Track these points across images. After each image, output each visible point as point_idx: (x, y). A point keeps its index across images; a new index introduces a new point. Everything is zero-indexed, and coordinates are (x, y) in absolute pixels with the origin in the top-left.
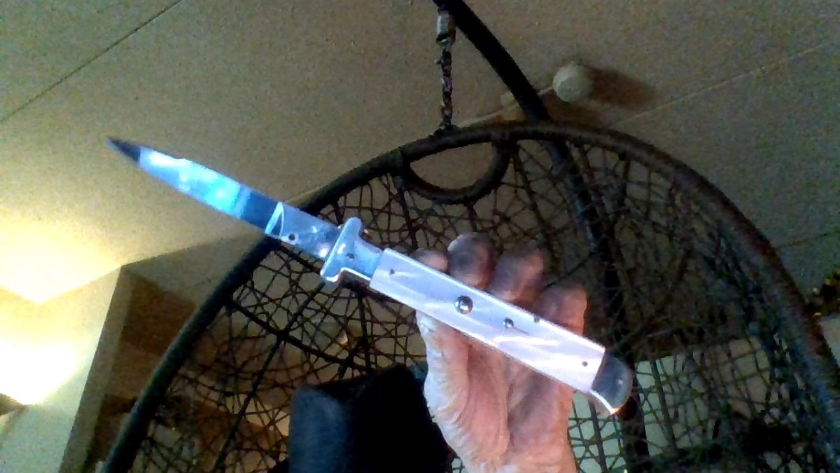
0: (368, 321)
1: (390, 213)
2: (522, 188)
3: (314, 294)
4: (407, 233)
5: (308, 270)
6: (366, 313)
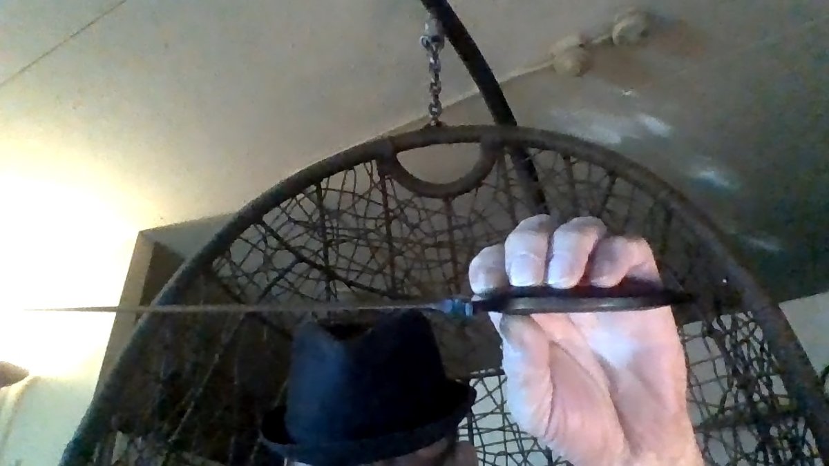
1: (369, 201)
2: (503, 190)
3: (286, 271)
4: (384, 221)
5: (284, 247)
6: (332, 297)
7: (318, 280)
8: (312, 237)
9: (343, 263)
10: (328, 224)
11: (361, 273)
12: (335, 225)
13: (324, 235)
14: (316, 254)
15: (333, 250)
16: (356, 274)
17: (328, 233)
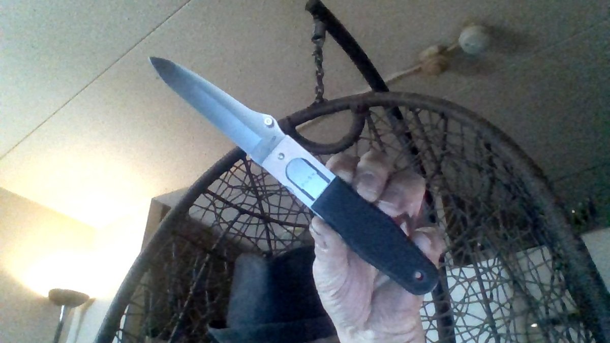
0: (273, 240)
2: (375, 140)
3: (233, 222)
5: (228, 206)
6: (270, 234)
7: (258, 224)
8: (247, 195)
9: (274, 210)
10: (257, 185)
11: (288, 214)
12: (262, 183)
13: (256, 192)
14: (254, 207)
15: (264, 201)
16: (285, 216)
17: (259, 191)
